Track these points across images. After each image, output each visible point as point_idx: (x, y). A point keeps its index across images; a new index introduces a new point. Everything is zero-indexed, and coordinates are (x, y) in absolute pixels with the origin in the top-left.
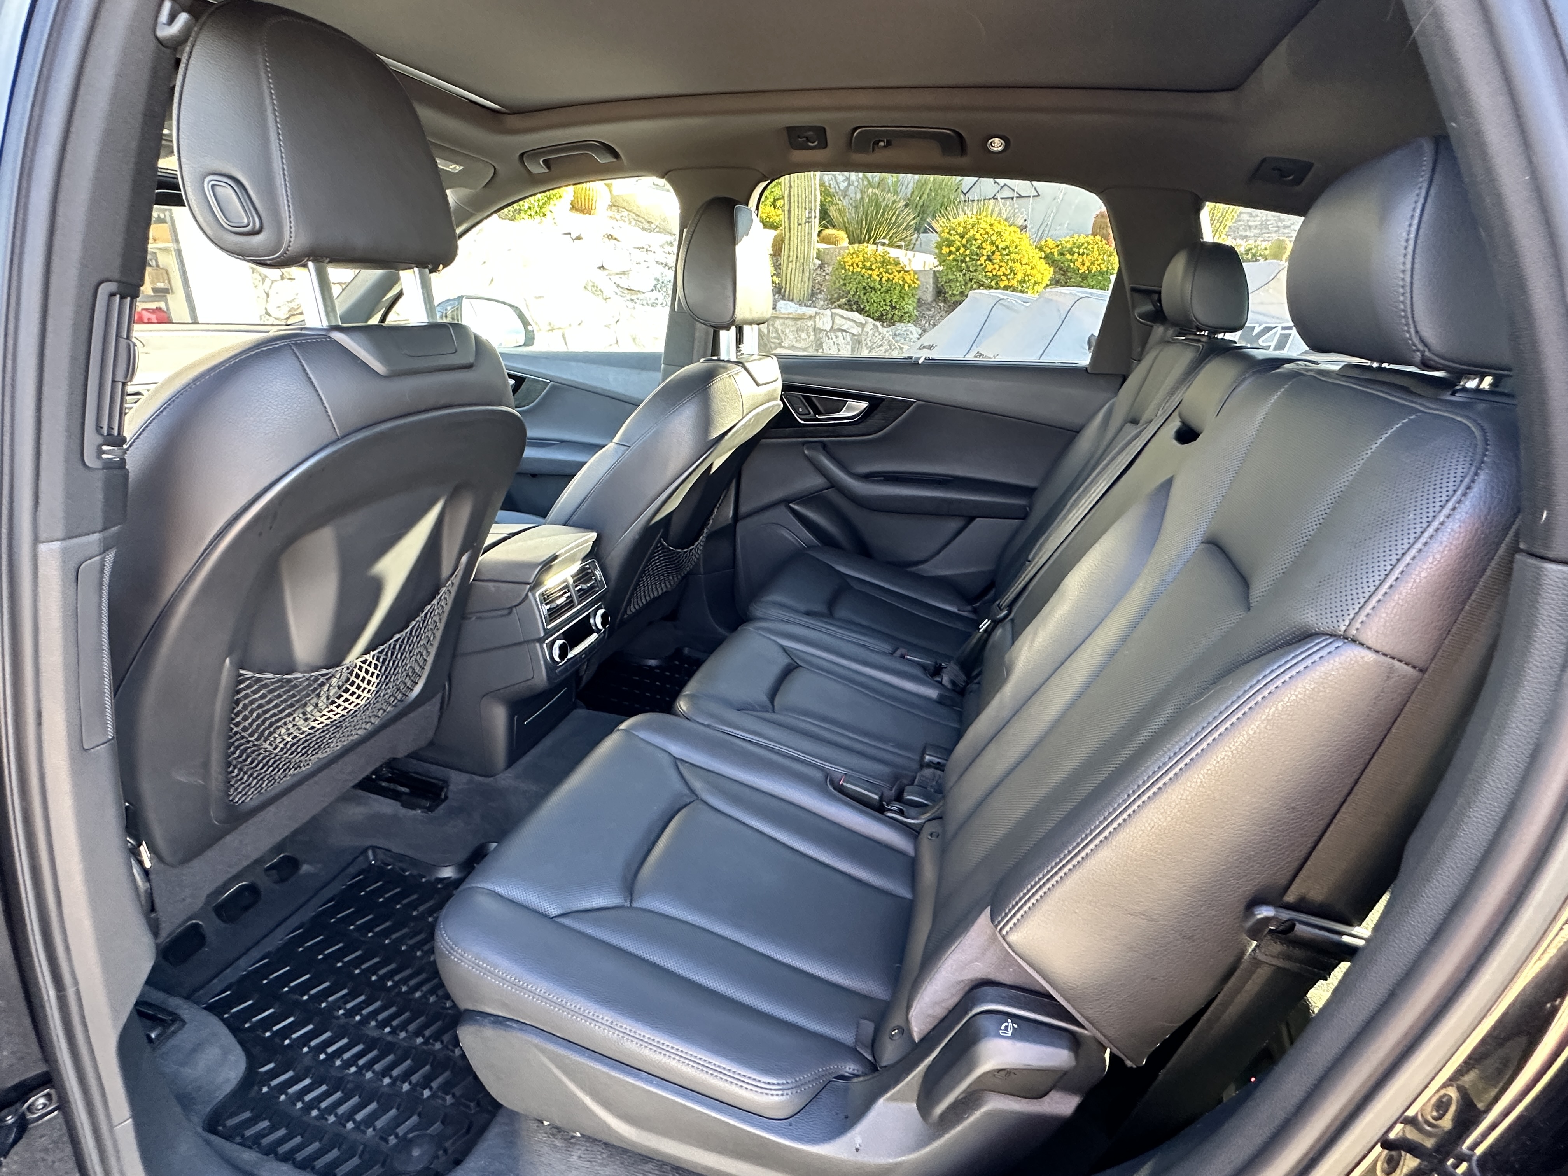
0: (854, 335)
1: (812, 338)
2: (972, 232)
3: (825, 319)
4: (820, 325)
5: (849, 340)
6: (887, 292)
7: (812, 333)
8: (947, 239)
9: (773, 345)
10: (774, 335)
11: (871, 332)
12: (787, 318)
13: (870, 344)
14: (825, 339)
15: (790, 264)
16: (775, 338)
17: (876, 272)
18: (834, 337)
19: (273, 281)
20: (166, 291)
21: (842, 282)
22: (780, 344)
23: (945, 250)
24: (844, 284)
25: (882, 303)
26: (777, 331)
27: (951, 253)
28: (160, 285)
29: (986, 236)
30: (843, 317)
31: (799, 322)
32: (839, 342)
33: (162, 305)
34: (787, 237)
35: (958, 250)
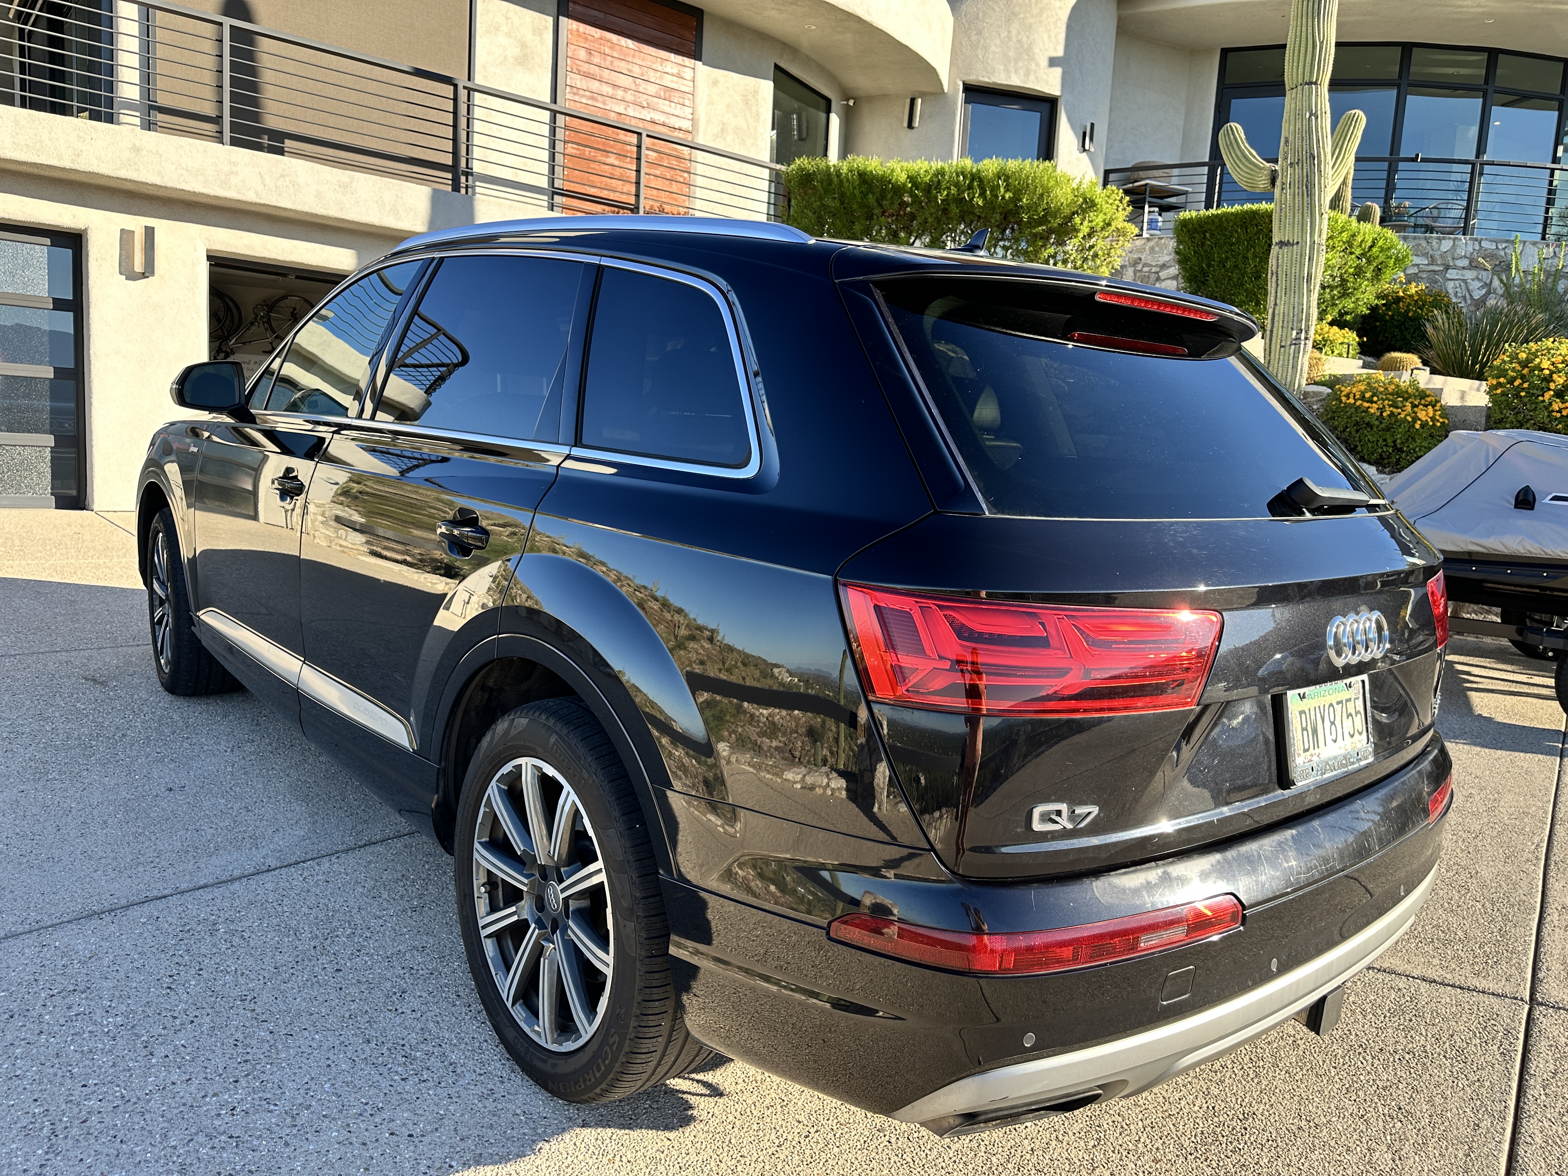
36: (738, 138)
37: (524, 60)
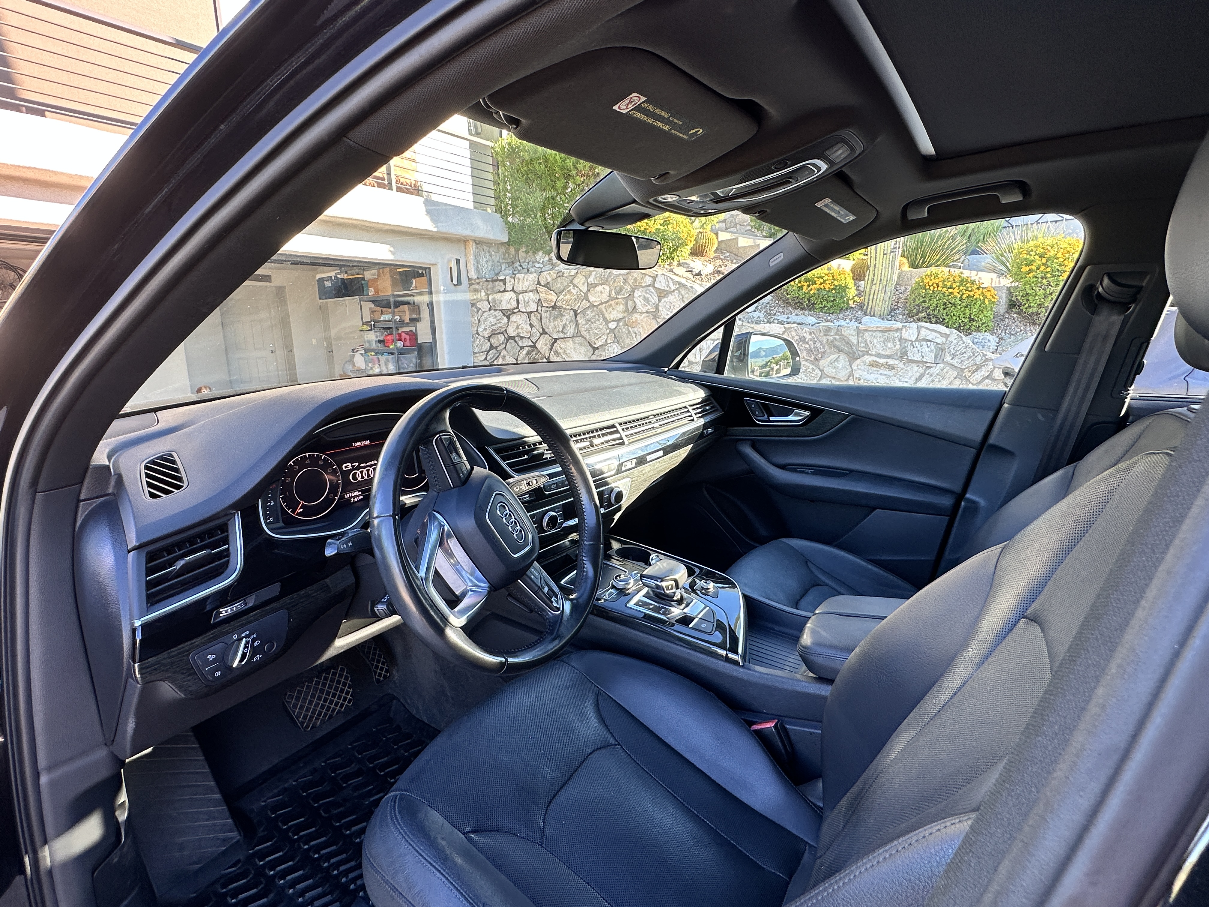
0: (938, 344)
1: (898, 347)
2: (1052, 253)
3: (911, 331)
4: (905, 335)
5: (933, 348)
6: (966, 307)
7: (898, 343)
8: (1026, 260)
9: (860, 353)
10: (862, 345)
11: (955, 342)
12: (876, 331)
13: (953, 351)
14: (910, 347)
15: (874, 287)
16: (863, 347)
17: (956, 290)
18: (919, 346)
19: (484, 312)
20: (417, 320)
21: (922, 300)
22: (867, 352)
23: (1025, 269)
24: (924, 302)
25: (962, 315)
26: (866, 341)
27: (1031, 271)
28: (414, 316)
29: (1067, 255)
30: (928, 329)
31: (886, 334)
32: (923, 350)
33: (413, 329)
34: (872, 265)
35: (1038, 268)
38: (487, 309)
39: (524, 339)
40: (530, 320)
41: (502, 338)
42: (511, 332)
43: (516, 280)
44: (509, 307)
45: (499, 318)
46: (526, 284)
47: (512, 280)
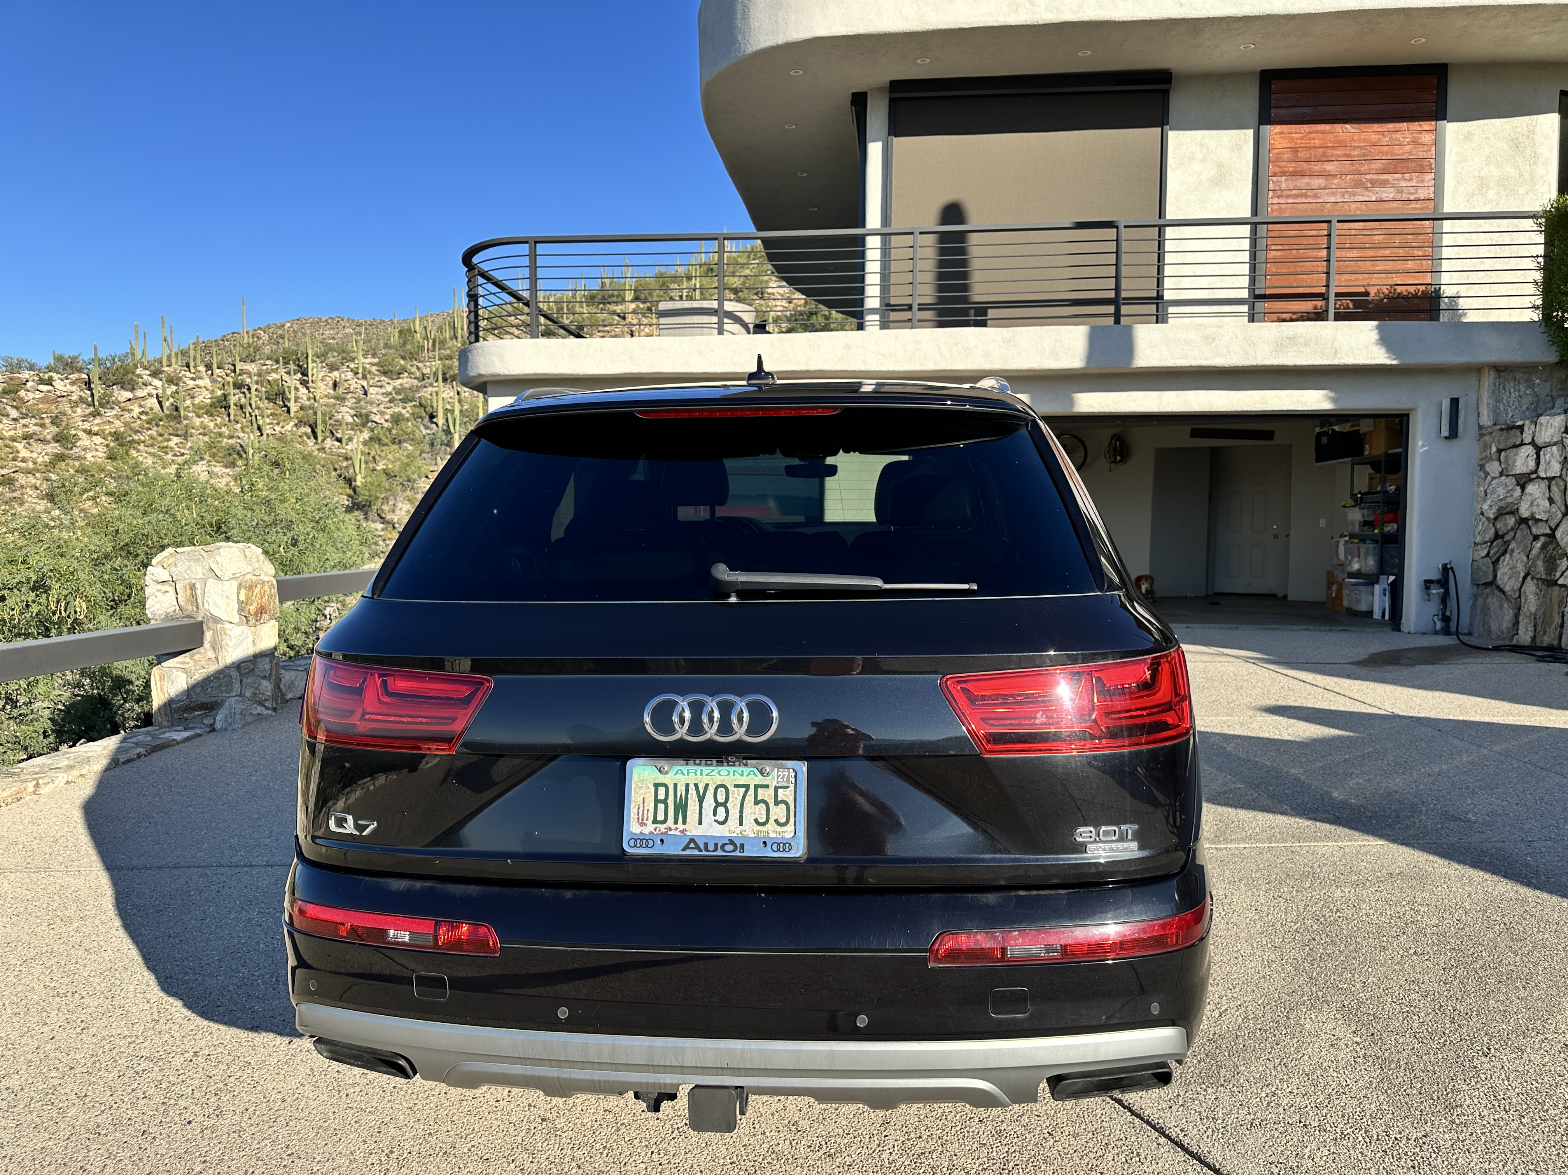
36: (1505, 190)
37: (1221, 179)
38: (1497, 475)
39: (1540, 524)
40: (1550, 491)
41: (1511, 521)
42: (1525, 512)
43: (1538, 426)
44: (1525, 470)
45: (1510, 488)
46: (1550, 431)
47: (1533, 426)
